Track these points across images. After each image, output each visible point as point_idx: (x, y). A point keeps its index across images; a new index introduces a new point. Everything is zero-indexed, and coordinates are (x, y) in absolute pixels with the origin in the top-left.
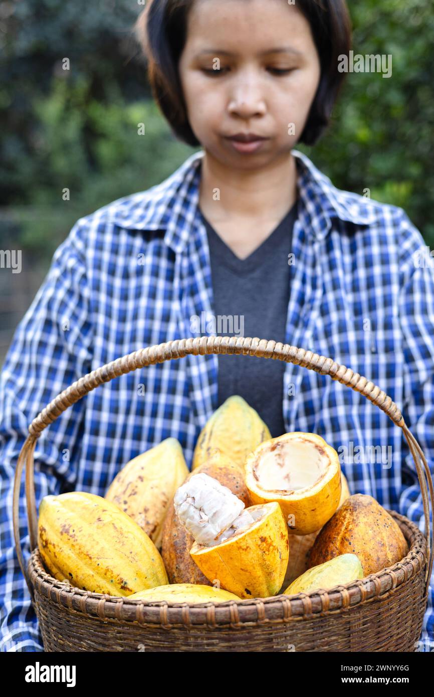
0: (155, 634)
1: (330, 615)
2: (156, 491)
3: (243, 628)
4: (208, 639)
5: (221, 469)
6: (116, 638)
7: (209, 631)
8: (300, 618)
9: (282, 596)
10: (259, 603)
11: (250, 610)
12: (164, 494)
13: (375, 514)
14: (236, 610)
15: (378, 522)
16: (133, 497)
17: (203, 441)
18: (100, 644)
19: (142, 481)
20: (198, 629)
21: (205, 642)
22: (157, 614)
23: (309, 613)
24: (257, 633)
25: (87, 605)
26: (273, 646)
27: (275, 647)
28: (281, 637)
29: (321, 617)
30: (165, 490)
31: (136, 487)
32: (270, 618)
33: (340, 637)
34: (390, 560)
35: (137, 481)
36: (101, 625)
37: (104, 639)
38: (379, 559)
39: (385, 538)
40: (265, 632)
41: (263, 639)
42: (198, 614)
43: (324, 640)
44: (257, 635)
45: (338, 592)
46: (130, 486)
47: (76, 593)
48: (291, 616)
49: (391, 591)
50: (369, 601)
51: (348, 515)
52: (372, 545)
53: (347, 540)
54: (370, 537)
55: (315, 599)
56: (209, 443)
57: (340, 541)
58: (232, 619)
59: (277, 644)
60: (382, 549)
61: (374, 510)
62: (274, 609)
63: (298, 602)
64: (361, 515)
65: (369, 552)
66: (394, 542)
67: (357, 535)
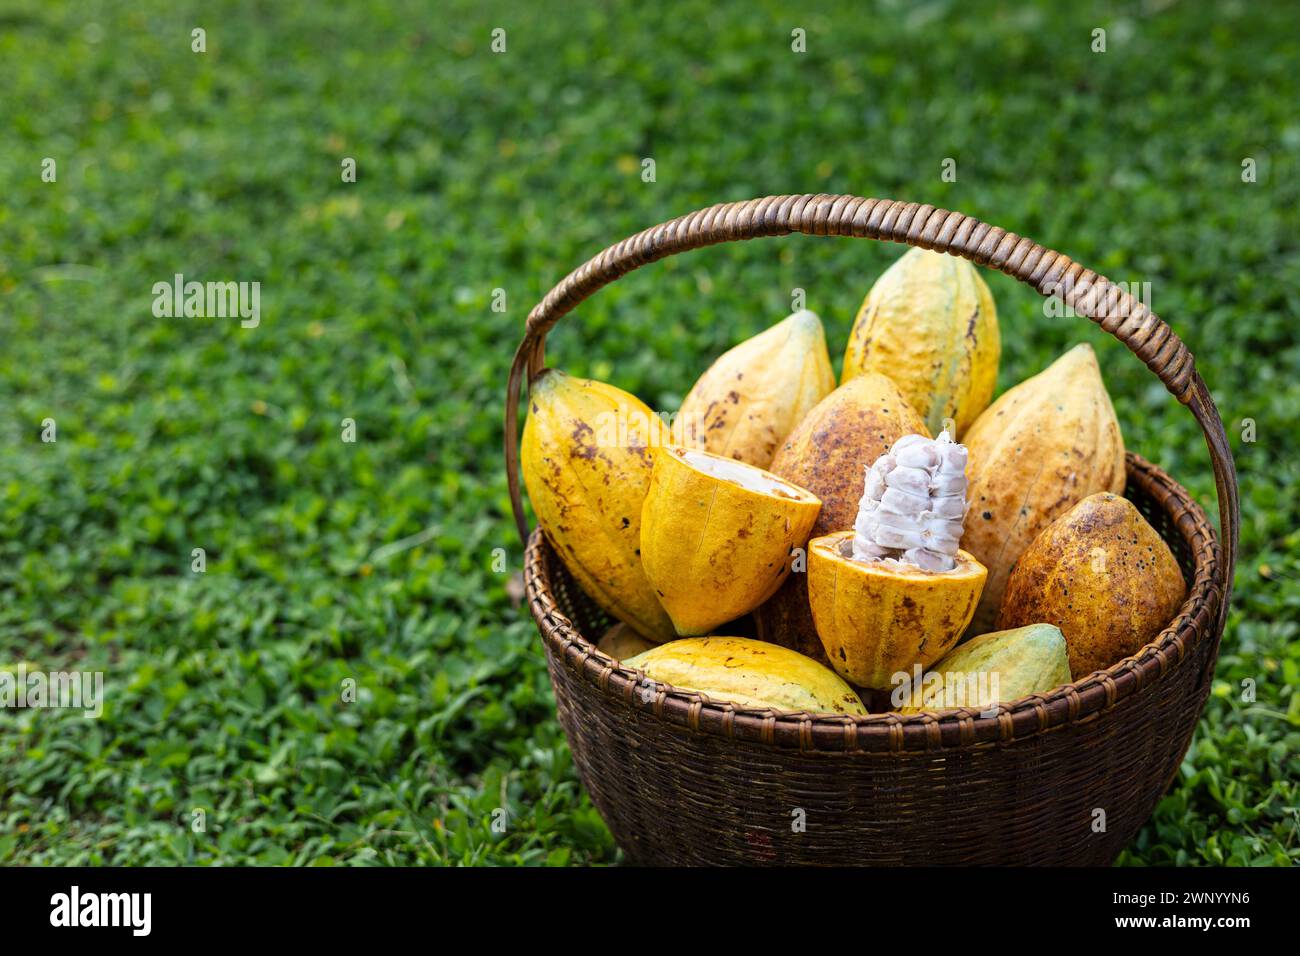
0: (683, 738)
1: (975, 749)
2: (758, 424)
3: (822, 758)
4: (764, 762)
5: (862, 415)
6: (628, 726)
7: (766, 752)
9: (892, 716)
10: (849, 724)
11: (831, 733)
12: (771, 430)
13: (1123, 542)
14: (809, 729)
15: (1126, 558)
16: (715, 430)
17: (863, 322)
18: (608, 726)
19: (736, 402)
20: (750, 748)
21: (761, 765)
22: (684, 713)
23: (935, 747)
24: (844, 765)
25: (585, 668)
26: (872, 788)
27: (875, 788)
28: (887, 775)
30: (773, 422)
31: (725, 412)
32: (867, 748)
33: (995, 779)
34: (1136, 628)
35: (726, 401)
37: (614, 721)
38: (1113, 627)
39: (1134, 591)
40: (859, 766)
41: (856, 776)
42: (745, 724)
43: (964, 784)
46: (713, 410)
47: (574, 644)
48: (904, 749)
49: (1105, 711)
50: (1054, 728)
51: (1073, 539)
52: (1105, 601)
53: (1062, 585)
54: (1102, 586)
55: (947, 726)
56: (870, 330)
57: (1051, 583)
58: (803, 743)
59: (880, 785)
60: (1123, 609)
61: (1125, 533)
62: (875, 737)
63: (917, 729)
64: (1096, 541)
65: (1098, 612)
66: (1150, 597)
67: (1081, 581)
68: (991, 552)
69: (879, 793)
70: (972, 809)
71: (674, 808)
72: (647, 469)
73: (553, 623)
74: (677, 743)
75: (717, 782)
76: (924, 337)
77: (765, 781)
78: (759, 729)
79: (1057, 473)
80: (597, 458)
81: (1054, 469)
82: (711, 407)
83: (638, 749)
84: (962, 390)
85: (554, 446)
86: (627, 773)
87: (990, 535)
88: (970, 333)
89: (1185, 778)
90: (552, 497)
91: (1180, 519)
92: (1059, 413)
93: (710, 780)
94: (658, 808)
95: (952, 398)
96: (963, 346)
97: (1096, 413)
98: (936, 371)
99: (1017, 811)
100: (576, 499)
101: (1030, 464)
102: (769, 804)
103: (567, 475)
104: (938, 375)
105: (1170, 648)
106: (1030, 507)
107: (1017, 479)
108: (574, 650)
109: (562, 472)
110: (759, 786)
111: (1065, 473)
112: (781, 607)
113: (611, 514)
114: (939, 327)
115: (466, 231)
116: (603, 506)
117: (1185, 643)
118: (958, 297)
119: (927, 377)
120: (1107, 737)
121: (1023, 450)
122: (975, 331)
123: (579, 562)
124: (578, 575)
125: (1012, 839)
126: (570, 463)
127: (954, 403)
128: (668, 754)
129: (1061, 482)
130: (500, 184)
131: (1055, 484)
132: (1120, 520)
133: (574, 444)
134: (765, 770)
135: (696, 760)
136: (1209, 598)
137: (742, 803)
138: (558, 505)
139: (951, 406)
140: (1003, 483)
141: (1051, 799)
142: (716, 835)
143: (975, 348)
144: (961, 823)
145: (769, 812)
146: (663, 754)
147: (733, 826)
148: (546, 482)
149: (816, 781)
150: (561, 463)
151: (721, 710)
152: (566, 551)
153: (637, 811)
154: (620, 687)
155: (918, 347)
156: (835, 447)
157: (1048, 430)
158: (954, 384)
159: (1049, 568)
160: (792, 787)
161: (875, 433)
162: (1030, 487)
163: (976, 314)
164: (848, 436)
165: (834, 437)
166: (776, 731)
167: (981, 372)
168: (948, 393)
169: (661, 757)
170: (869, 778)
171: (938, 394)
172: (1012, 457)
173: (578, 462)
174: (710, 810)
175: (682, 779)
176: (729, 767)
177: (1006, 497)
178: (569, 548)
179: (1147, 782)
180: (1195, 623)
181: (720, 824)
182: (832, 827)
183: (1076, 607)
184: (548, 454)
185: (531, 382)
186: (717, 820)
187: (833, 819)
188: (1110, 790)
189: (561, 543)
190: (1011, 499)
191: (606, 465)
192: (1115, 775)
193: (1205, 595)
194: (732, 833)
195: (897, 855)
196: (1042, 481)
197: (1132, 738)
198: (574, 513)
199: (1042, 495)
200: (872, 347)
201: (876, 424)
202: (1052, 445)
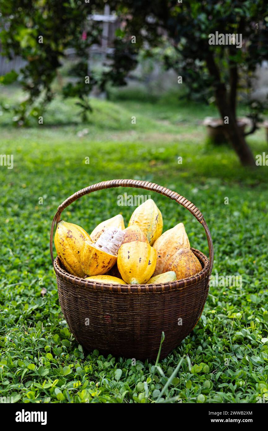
0: (91, 293)
1: (156, 293)
3: (123, 294)
4: (110, 297)
5: (132, 231)
6: (79, 292)
7: (110, 294)
8: (144, 293)
11: (125, 288)
13: (189, 257)
14: (120, 288)
15: (190, 260)
17: (133, 217)
18: (73, 294)
20: (107, 293)
21: (109, 297)
22: (92, 286)
23: (147, 292)
25: (69, 279)
28: (137, 299)
29: (152, 294)
32: (133, 292)
33: (160, 302)
36: (74, 287)
37: (75, 292)
38: (186, 274)
39: (191, 267)
41: (130, 299)
42: (106, 287)
44: (128, 298)
45: (160, 285)
47: (66, 275)
48: (141, 292)
49: (184, 288)
50: (173, 290)
51: (178, 256)
52: (185, 268)
53: (175, 266)
54: (184, 265)
55: (150, 287)
56: (134, 218)
57: (173, 265)
58: (119, 291)
59: (135, 302)
60: (189, 270)
61: (189, 255)
62: (134, 289)
63: (144, 287)
64: (183, 256)
65: (183, 271)
66: (194, 268)
67: (179, 264)
68: (160, 265)
69: (135, 304)
70: (155, 309)
71: (88, 312)
72: (84, 241)
73: (61, 272)
74: (90, 294)
75: (99, 303)
76: (146, 219)
77: (110, 301)
78: (109, 288)
79: (175, 247)
80: (73, 238)
81: (174, 247)
82: (98, 233)
83: (81, 298)
84: (154, 232)
85: (63, 235)
86: (77, 305)
87: (160, 261)
88: (156, 219)
89: (204, 327)
90: (62, 247)
91: (202, 258)
92: (176, 235)
93: (97, 303)
94: (84, 313)
95: (152, 233)
96: (155, 222)
97: (184, 236)
98: (149, 227)
99: (165, 311)
100: (67, 247)
101: (169, 245)
102: (110, 308)
103: (66, 242)
104: (149, 228)
105: (198, 276)
106: (169, 255)
107: (166, 248)
108: (66, 276)
109: (64, 241)
110: (108, 303)
111: (177, 248)
112: (113, 272)
113: (75, 250)
114: (149, 217)
115: (26, 224)
116: (73, 248)
117: (201, 276)
118: (154, 212)
119: (147, 228)
120: (184, 295)
121: (168, 242)
122: (157, 219)
123: (67, 262)
124: (66, 266)
125: (164, 318)
126: (66, 239)
127: (153, 234)
128: (87, 298)
129: (176, 249)
130: (36, 215)
131: (174, 250)
132: (188, 252)
133: (68, 235)
134: (110, 299)
135: (94, 298)
136: (207, 269)
137: (104, 308)
138: (63, 248)
139: (152, 235)
140: (163, 249)
141: (172, 309)
142: (97, 317)
143: (157, 223)
144: (152, 312)
145: (110, 310)
146: (86, 298)
147: (101, 315)
148: (60, 243)
149: (121, 301)
150: (64, 239)
151: (101, 284)
152: (64, 260)
153: (78, 316)
154: (78, 282)
155: (145, 222)
156: (126, 237)
157: (173, 238)
158: (153, 230)
159: (173, 262)
160: (115, 303)
161: (135, 235)
162: (169, 250)
163: (158, 216)
164: (129, 235)
165: (126, 235)
166: (113, 288)
167: (159, 229)
168: (151, 232)
169: (86, 299)
170: (133, 300)
171: (149, 232)
172: (165, 244)
173: (68, 239)
174: (97, 311)
175: (90, 304)
176: (101, 299)
177: (164, 252)
178: (65, 259)
179: (194, 311)
180: (204, 273)
181: (99, 314)
182: (124, 313)
183: (178, 270)
184: (61, 237)
185: (57, 223)
186: (98, 313)
187: (124, 311)
188: (185, 310)
189: (63, 258)
190: (165, 253)
191: (75, 239)
192: (187, 306)
193: (206, 269)
194: (101, 317)
195: (138, 320)
196: (172, 249)
197: (190, 297)
198: (67, 250)
199: (172, 252)
200: (134, 222)
201: (135, 233)
202: (174, 242)
